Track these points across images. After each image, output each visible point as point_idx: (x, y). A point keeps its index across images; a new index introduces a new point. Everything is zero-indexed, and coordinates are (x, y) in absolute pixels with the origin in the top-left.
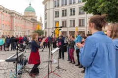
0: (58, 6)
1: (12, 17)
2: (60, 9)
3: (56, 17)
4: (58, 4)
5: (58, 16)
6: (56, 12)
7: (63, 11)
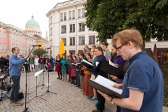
0: (65, 20)
1: (8, 32)
2: (68, 24)
3: (62, 33)
4: (65, 17)
5: (65, 32)
6: (62, 27)
7: (71, 25)
